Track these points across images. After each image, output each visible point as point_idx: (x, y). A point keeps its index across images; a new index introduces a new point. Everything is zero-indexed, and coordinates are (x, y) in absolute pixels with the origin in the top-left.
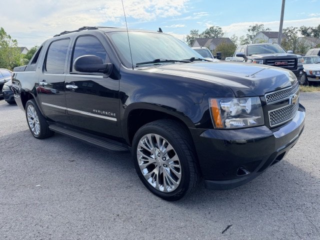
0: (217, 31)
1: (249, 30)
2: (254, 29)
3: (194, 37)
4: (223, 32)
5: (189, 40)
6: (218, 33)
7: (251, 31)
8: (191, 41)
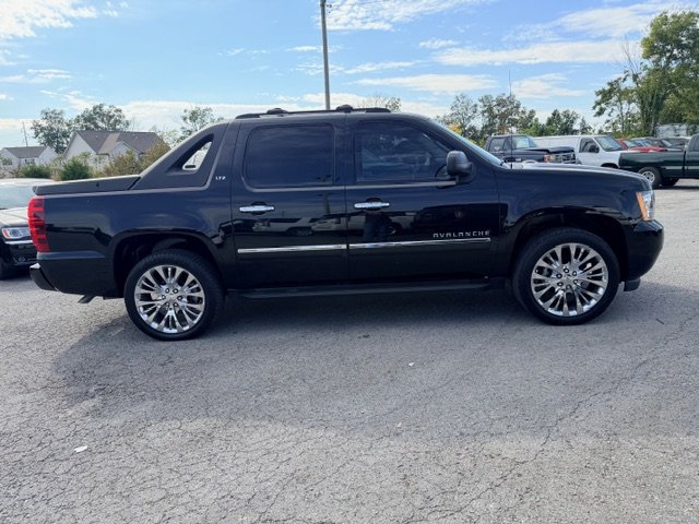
0: (111, 117)
1: (185, 119)
2: (194, 116)
3: (53, 126)
4: (127, 118)
5: (41, 135)
6: (116, 121)
7: (188, 121)
8: (45, 136)
